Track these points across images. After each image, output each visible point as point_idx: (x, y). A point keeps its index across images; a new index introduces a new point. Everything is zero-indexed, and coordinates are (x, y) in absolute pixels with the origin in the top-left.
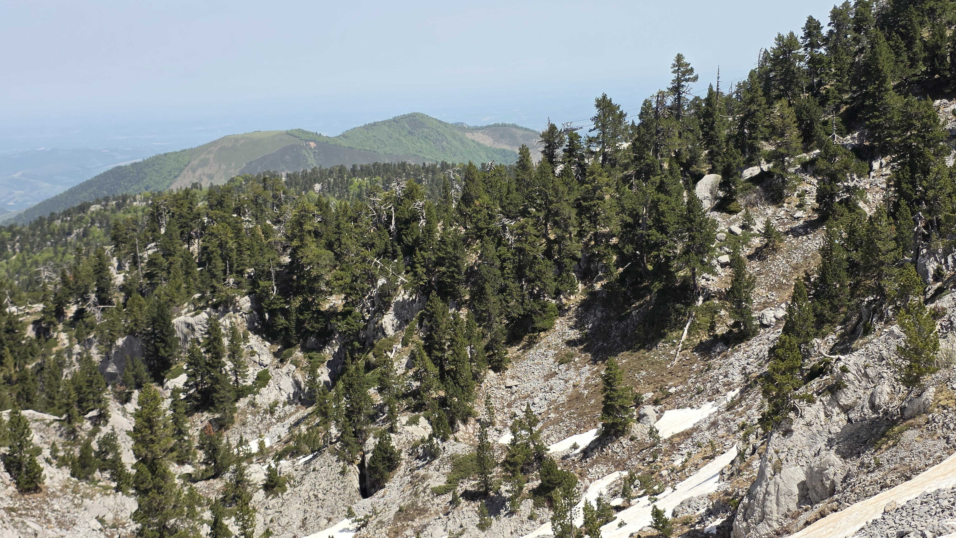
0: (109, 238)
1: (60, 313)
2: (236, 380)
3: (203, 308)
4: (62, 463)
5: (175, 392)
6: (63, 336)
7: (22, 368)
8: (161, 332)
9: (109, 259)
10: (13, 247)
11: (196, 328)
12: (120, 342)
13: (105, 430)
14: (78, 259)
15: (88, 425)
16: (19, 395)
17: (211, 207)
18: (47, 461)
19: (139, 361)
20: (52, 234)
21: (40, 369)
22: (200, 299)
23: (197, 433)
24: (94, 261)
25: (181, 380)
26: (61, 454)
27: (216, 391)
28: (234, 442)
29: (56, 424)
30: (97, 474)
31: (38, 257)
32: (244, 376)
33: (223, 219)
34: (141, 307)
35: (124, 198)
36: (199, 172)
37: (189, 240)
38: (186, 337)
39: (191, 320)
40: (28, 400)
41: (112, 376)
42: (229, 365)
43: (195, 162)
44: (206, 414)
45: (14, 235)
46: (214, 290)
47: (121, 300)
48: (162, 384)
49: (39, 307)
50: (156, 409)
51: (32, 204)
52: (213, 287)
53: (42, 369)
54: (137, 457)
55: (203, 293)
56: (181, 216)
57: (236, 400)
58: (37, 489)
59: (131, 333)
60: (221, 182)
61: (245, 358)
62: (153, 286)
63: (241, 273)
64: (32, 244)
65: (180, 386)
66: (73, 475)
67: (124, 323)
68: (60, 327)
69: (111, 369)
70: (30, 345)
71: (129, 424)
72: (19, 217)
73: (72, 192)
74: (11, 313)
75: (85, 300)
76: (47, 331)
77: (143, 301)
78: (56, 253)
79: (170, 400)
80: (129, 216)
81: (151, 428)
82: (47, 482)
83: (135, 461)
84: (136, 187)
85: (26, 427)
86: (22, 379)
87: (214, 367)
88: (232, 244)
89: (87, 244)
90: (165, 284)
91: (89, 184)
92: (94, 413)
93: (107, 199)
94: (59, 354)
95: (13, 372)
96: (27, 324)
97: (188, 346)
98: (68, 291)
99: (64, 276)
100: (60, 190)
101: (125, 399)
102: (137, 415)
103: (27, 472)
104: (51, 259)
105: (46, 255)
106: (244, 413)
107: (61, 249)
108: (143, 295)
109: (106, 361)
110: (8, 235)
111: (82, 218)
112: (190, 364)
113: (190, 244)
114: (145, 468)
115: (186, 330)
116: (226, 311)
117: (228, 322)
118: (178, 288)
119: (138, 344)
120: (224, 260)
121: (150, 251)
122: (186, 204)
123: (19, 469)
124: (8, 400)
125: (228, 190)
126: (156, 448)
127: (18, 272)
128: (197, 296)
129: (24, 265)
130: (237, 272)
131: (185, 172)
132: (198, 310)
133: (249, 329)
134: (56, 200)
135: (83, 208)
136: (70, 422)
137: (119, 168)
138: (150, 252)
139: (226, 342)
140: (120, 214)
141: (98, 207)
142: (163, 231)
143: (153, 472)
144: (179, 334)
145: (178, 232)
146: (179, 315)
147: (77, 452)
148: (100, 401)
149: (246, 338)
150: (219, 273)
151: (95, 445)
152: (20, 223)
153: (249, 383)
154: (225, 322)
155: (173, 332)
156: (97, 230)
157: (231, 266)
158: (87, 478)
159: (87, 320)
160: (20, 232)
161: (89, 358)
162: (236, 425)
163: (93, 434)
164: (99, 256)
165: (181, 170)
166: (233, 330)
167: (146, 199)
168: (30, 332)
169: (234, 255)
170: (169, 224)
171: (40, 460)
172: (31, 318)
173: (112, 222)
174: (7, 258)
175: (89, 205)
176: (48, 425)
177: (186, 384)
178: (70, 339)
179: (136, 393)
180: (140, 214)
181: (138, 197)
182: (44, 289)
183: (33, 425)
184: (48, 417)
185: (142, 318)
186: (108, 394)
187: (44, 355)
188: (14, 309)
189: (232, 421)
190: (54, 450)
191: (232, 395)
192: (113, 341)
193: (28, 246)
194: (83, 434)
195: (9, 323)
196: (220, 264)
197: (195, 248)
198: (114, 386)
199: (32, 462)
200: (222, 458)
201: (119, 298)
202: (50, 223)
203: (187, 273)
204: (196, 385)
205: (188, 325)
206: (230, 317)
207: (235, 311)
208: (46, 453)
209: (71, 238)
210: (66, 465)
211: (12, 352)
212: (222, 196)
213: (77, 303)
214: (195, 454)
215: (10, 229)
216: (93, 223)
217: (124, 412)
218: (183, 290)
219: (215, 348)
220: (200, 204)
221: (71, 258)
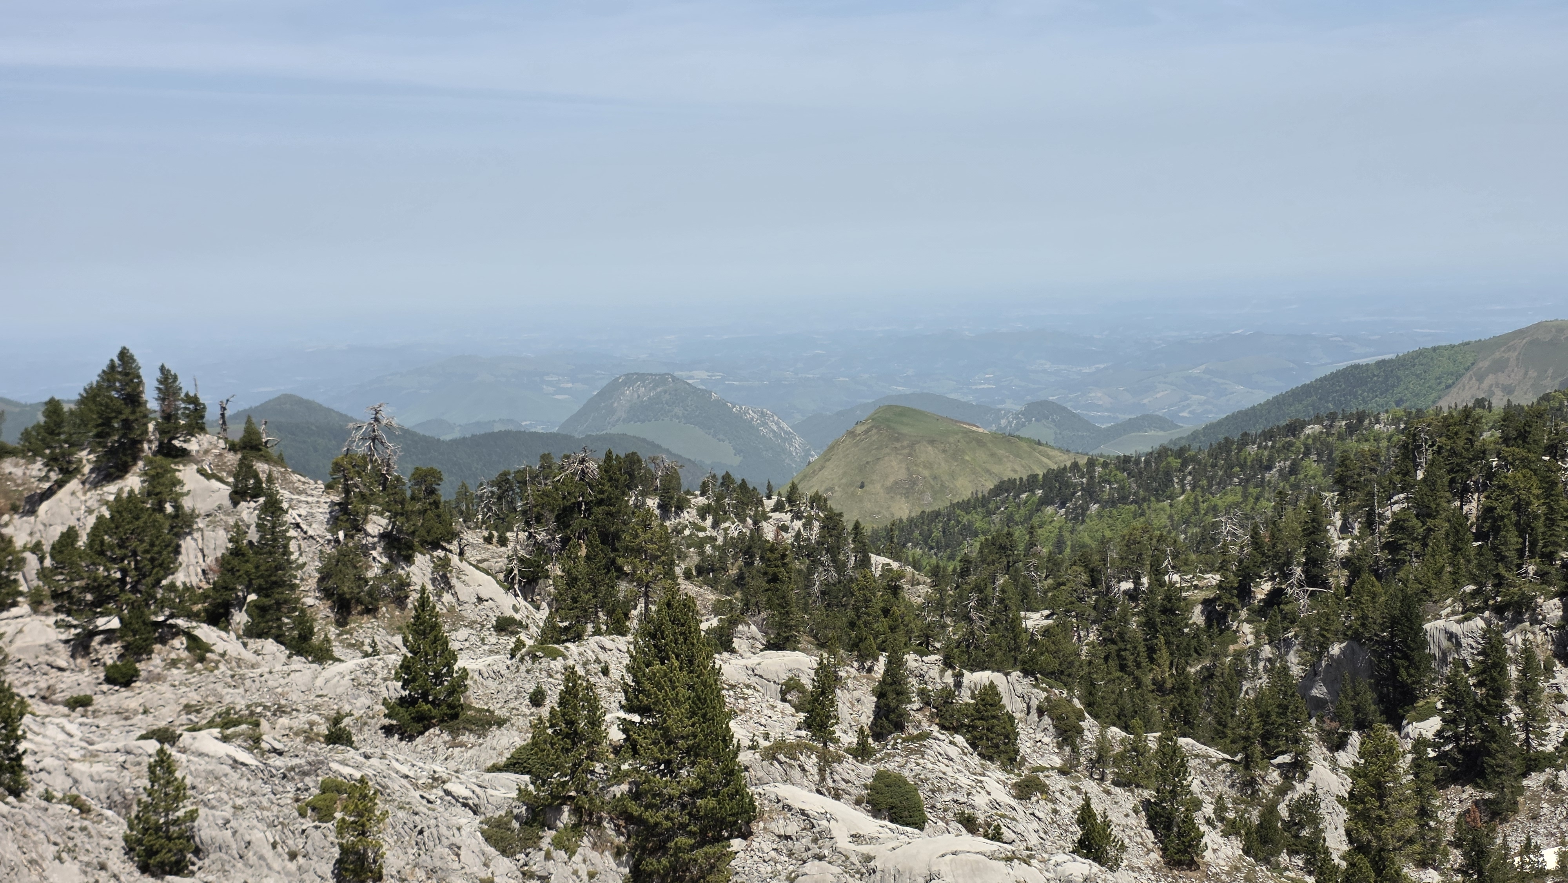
0: (1330, 481)
1: (1244, 592)
2: (1527, 740)
3: (1478, 610)
4: (1231, 830)
5: (1420, 744)
6: (1247, 628)
7: (1182, 672)
8: (1404, 641)
9: (1328, 515)
10: (1182, 481)
11: (1464, 642)
12: (1336, 649)
13: (1301, 789)
14: (1279, 509)
15: (1275, 776)
16: (1174, 712)
17: (1506, 440)
18: (1208, 821)
19: (1364, 684)
20: (1243, 467)
21: (1209, 675)
22: (1474, 595)
23: (1451, 819)
24: (1305, 514)
25: (1431, 726)
26: (1231, 815)
27: (1489, 754)
28: (1515, 845)
29: (1227, 767)
30: (1284, 858)
31: (1217, 500)
32: (1542, 736)
33: (1525, 463)
34: (1374, 596)
35: (1361, 417)
36: (1490, 380)
37: (1463, 494)
38: (1444, 654)
39: (1455, 628)
40: (1187, 722)
41: (1318, 704)
42: (1516, 713)
43: (1484, 364)
44: (1469, 790)
45: (1184, 464)
46: (1500, 580)
47: (1343, 581)
48: (1398, 728)
49: (1214, 578)
50: (1391, 768)
51: (1216, 416)
52: (1498, 576)
53: (1211, 676)
54: (1351, 842)
55: (1481, 585)
56: (1453, 453)
57: (1525, 775)
58: (1192, 865)
59: (1354, 637)
60: (1526, 399)
61: (1546, 705)
62: (1398, 564)
63: (1549, 557)
64: (1210, 480)
65: (1430, 735)
66: (1246, 852)
67: (1345, 619)
68: (1244, 613)
69: (1319, 691)
70: (1196, 636)
71: (1341, 785)
72: (1195, 435)
73: (1278, 402)
74: (1172, 584)
75: (1286, 576)
76: (1223, 617)
77: (1378, 587)
78: (1245, 497)
79: (1410, 757)
80: (1366, 447)
81: (1381, 797)
82: (1208, 855)
83: (1345, 848)
84: (1381, 401)
85: (1183, 765)
86: (1181, 688)
87: (1491, 713)
88: (1538, 507)
89: (1296, 487)
90: (1416, 563)
91: (1306, 391)
92: (1285, 759)
93: (1332, 417)
94: (1238, 655)
95: (1167, 674)
96: (1194, 604)
97: (1447, 671)
98: (1259, 559)
99: (1255, 534)
100: (1260, 397)
101: (1338, 744)
102: (1356, 773)
103: (1180, 835)
104: (1237, 505)
105: (1230, 498)
106: (1536, 797)
107: (1253, 491)
108: (1379, 577)
109: (1311, 676)
110: (1176, 463)
111: (1291, 444)
112: (1448, 701)
113: (1464, 501)
114: (1364, 863)
115: (1445, 644)
116: (1517, 620)
117: (1519, 639)
118: (1438, 573)
119: (1364, 657)
120: (1521, 535)
121: (1397, 506)
122: (1464, 434)
123: (1168, 828)
124: (1157, 717)
125: (1537, 414)
126: (1386, 832)
127: (1187, 522)
128: (1470, 588)
129: (1197, 510)
130: (1542, 555)
131: (1465, 380)
132: (1468, 613)
133: (1556, 655)
134: (1252, 413)
135: (1294, 428)
136: (1247, 767)
137: (1357, 367)
138: (1396, 508)
139: (1513, 672)
140: (1351, 443)
141: (1317, 428)
142: (1420, 475)
143: (1379, 872)
144: (1434, 650)
145: (1446, 479)
146: (1437, 617)
147: (1255, 816)
148: (1297, 741)
149: (1549, 671)
150: (1512, 555)
151: (1283, 811)
152: (1195, 446)
153: (1550, 748)
154: (1515, 638)
155: (1424, 644)
156: (1312, 466)
157: (1533, 544)
158: (1267, 862)
159: (1287, 608)
160: (1194, 459)
161: (1285, 669)
162: (1521, 817)
163: (1281, 791)
164: (1313, 508)
165: (1459, 376)
166: (1528, 654)
167: (1396, 421)
168: (1197, 617)
169: (1540, 526)
170: (1432, 464)
171: (1198, 818)
172: (1200, 595)
173: (1337, 454)
174: (1171, 497)
175: (1303, 425)
176: (1214, 766)
177: (1439, 734)
178: (1257, 635)
179: (1355, 738)
180: (1384, 444)
181: (1383, 416)
182: (1224, 551)
183: (1193, 763)
184: (1215, 754)
185: (1375, 615)
186: (1310, 732)
187: (1215, 655)
188: (1176, 578)
189: (1514, 808)
190: (1220, 808)
191: (1517, 765)
192: (1324, 647)
193: (1204, 482)
194: (1266, 788)
195: (1168, 598)
196: (1513, 538)
197: (1473, 507)
198: (1321, 720)
199: (1188, 820)
200: (1494, 869)
201: (1339, 578)
202: (1240, 450)
203: (1456, 549)
204: (1457, 738)
205: (1451, 636)
206: (1524, 631)
207: (1534, 621)
208: (1209, 809)
209: (1272, 475)
210: (1238, 834)
211: (1168, 643)
212: (1527, 424)
213: (1272, 578)
214: (1446, 854)
215: (1180, 453)
216: (1307, 454)
217: (1335, 766)
218: (1446, 577)
219: (1493, 680)
220: (1486, 435)
221: (1268, 506)
